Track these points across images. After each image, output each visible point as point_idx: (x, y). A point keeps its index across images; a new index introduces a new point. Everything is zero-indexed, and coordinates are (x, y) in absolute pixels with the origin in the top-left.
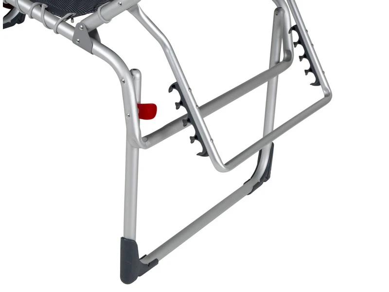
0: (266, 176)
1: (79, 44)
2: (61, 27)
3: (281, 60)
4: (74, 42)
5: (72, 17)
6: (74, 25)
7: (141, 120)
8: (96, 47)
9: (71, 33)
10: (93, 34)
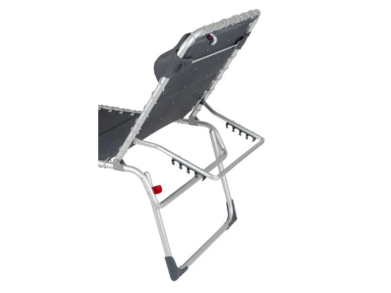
0: (235, 218)
1: (117, 169)
2: (107, 164)
3: (221, 155)
4: (114, 169)
5: (110, 159)
6: (112, 162)
7: (156, 195)
8: (125, 168)
9: (112, 165)
10: (122, 162)
